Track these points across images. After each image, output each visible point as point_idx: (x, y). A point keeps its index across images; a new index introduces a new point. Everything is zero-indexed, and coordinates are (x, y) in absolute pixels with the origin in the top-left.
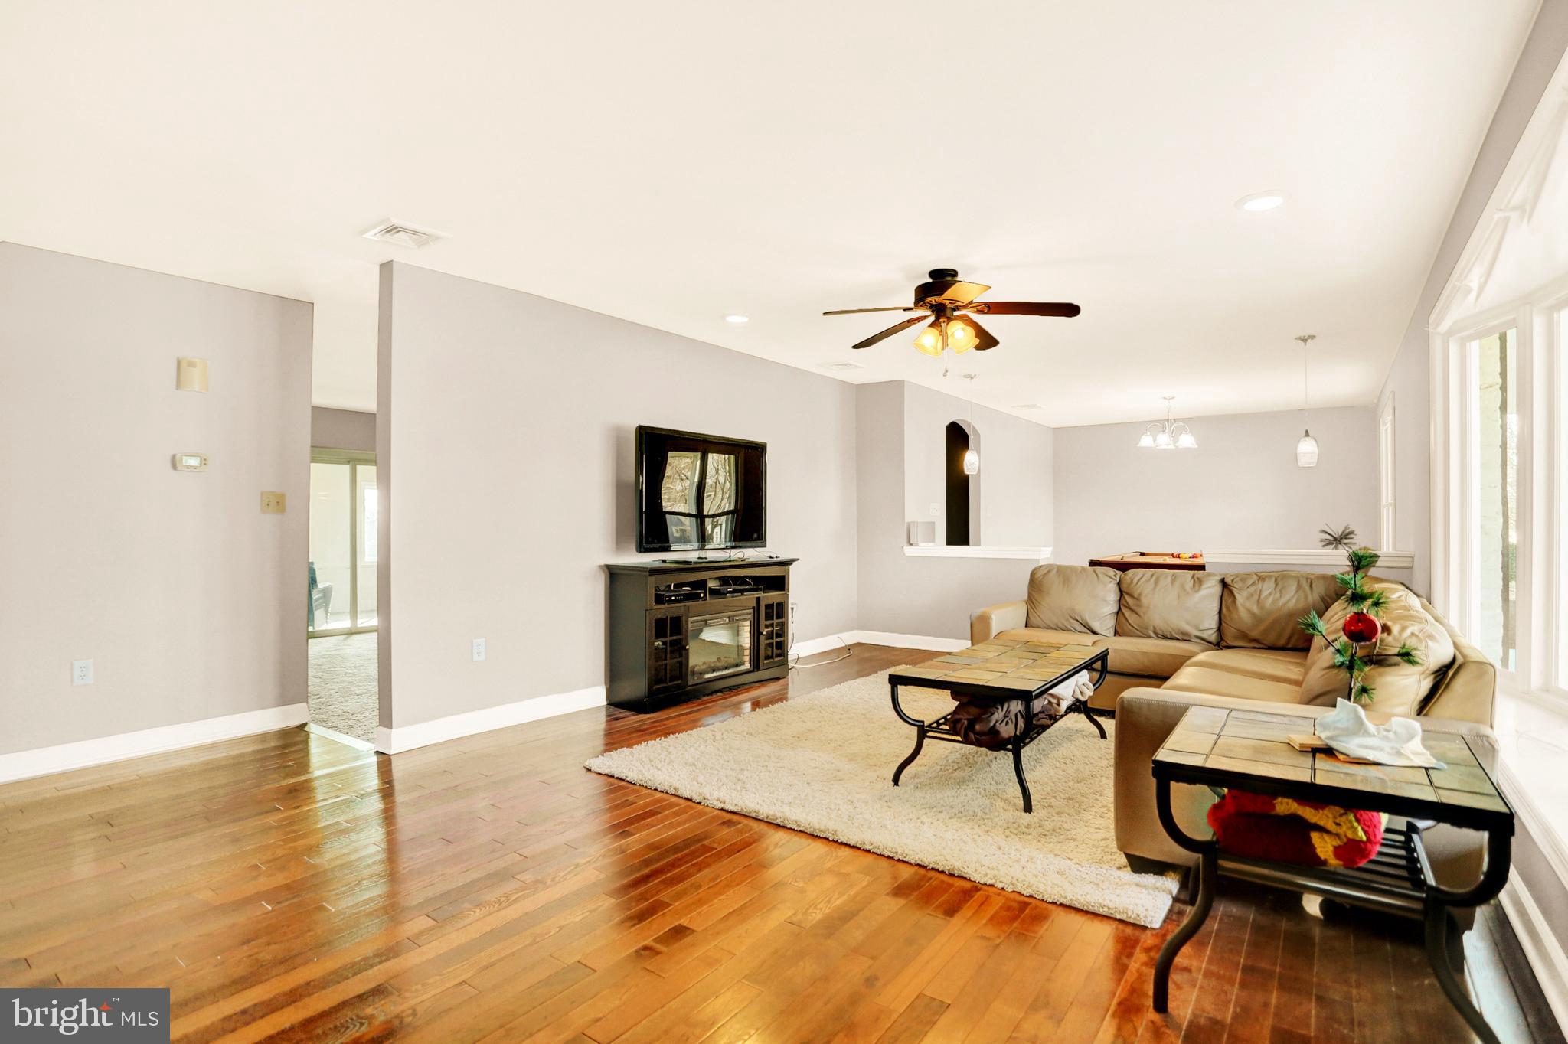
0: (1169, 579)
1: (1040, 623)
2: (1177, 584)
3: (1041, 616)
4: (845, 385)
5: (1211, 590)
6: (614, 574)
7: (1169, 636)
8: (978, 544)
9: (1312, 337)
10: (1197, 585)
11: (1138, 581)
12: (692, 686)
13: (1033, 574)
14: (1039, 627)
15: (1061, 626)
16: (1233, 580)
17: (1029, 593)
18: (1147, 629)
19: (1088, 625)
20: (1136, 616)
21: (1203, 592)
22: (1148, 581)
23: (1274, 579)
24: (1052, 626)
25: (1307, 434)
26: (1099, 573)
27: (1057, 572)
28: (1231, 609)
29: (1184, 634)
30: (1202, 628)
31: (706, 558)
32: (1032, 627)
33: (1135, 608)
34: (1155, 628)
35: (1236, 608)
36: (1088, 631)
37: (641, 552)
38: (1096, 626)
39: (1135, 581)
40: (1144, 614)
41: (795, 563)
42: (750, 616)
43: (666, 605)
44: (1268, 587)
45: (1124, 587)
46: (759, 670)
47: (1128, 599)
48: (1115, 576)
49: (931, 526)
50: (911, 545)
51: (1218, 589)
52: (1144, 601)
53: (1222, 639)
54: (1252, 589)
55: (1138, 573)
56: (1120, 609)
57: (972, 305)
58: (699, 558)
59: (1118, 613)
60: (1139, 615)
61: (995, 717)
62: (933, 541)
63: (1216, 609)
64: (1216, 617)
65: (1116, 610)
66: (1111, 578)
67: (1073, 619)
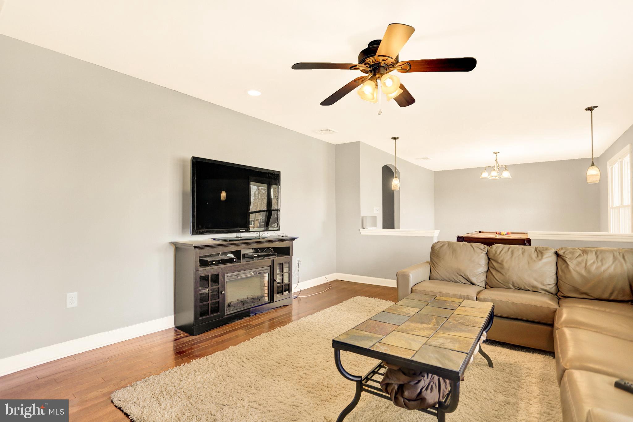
0: (520, 251)
1: (438, 277)
2: (526, 254)
3: (439, 273)
4: (329, 145)
5: (549, 259)
6: (178, 248)
7: (523, 288)
8: (399, 228)
9: (596, 107)
10: (540, 255)
11: (500, 252)
12: (226, 315)
13: (433, 247)
14: (437, 280)
15: (451, 279)
16: (564, 253)
17: (431, 258)
18: (508, 283)
20: (500, 274)
21: (544, 260)
22: (506, 252)
23: (594, 253)
24: (446, 279)
25: (593, 164)
26: (474, 246)
27: (448, 246)
28: (565, 271)
29: (534, 287)
30: (546, 284)
31: (241, 237)
32: (434, 279)
33: (499, 269)
34: (513, 283)
35: (570, 271)
36: (469, 283)
37: (193, 234)
38: (474, 280)
39: (498, 252)
40: (506, 273)
41: (296, 239)
42: (269, 271)
43: (209, 267)
44: (591, 258)
45: (491, 256)
46: (273, 302)
47: (494, 264)
48: (484, 248)
49: (375, 218)
50: (364, 228)
51: (554, 258)
52: (506, 265)
53: (559, 291)
54: (580, 259)
55: (499, 247)
56: (488, 269)
57: (398, 64)
58: (237, 237)
59: (487, 272)
60: (502, 274)
61: (422, 384)
62: (375, 226)
63: (554, 271)
64: (555, 277)
65: (486, 270)
66: (482, 250)
67: (459, 275)
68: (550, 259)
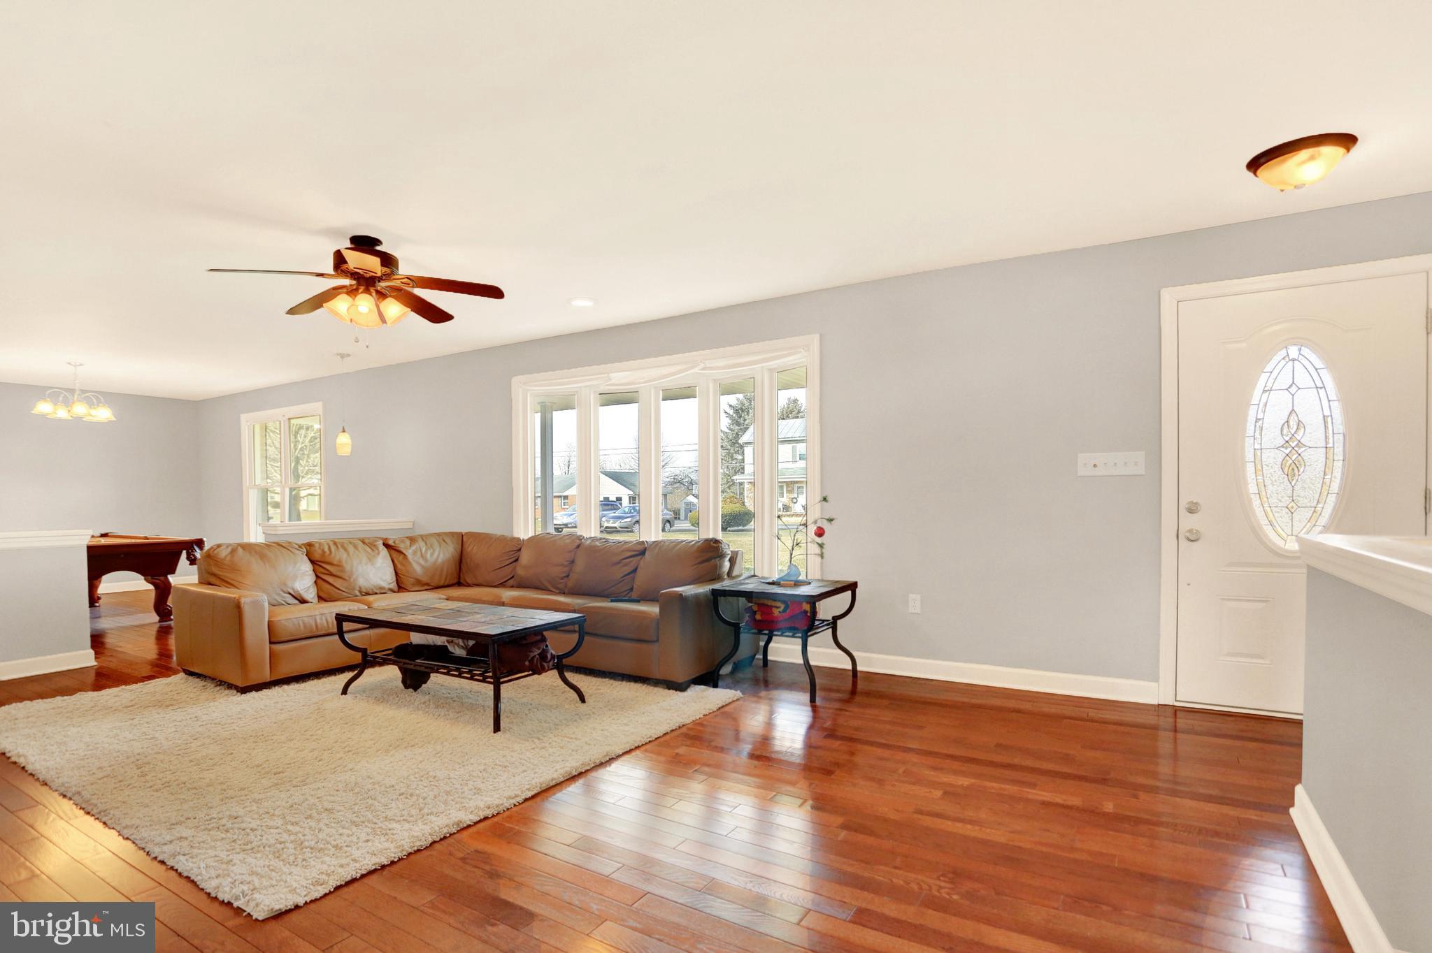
9: (349, 355)
16: (394, 542)
19: (302, 598)
20: (341, 580)
21: (378, 555)
23: (421, 539)
25: (344, 431)
29: (381, 588)
30: (387, 580)
33: (338, 574)
34: (360, 588)
35: (407, 561)
36: (301, 602)
38: (304, 596)
45: (317, 556)
47: (326, 567)
51: (385, 549)
52: (348, 568)
56: (318, 577)
59: (316, 580)
60: (344, 580)
63: (391, 565)
64: (393, 572)
65: (313, 577)
66: (300, 550)
67: (285, 593)
68: (383, 552)
